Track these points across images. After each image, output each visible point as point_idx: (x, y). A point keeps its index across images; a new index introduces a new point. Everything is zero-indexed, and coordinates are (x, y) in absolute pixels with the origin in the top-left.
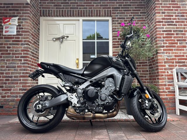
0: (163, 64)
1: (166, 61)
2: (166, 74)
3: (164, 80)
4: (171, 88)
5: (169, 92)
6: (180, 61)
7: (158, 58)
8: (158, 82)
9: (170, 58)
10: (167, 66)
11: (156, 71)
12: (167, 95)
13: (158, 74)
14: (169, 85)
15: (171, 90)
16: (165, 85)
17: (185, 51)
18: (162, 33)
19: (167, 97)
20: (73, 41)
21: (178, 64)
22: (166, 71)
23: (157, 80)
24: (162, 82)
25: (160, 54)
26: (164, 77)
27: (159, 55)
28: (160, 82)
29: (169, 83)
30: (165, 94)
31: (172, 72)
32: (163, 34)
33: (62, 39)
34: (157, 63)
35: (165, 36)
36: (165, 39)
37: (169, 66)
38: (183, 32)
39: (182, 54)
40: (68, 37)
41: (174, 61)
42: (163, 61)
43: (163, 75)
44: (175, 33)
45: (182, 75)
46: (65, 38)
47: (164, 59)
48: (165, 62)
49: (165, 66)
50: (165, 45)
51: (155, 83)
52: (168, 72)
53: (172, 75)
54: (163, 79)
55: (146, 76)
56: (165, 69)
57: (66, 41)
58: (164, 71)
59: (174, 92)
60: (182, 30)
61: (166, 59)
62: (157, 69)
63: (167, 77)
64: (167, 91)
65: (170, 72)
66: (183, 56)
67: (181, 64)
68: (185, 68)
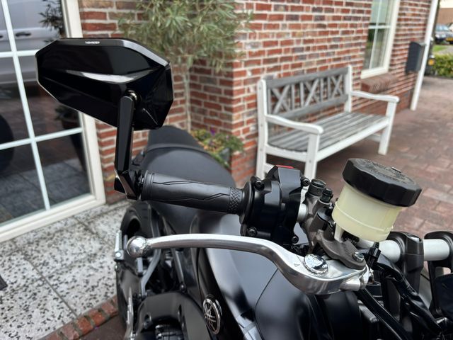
0: (243, 69)
1: (248, 59)
2: (246, 94)
3: (241, 113)
4: (252, 127)
5: (247, 137)
6: (270, 57)
8: (230, 118)
9: (255, 50)
10: (249, 75)
11: (223, 88)
14: (248, 122)
15: (250, 133)
16: (242, 124)
17: (280, 30)
21: (266, 66)
22: (246, 87)
24: (238, 117)
25: (237, 41)
26: (241, 103)
27: (236, 43)
28: (234, 118)
29: (248, 116)
31: (255, 88)
37: (254, 72)
39: (275, 39)
41: (262, 58)
42: (243, 60)
43: (239, 100)
45: (272, 93)
47: (244, 55)
48: (247, 64)
49: (244, 73)
50: (249, 12)
52: (249, 90)
53: (255, 97)
54: (241, 108)
55: (183, 93)
56: (246, 82)
58: (242, 87)
59: (257, 135)
61: (249, 53)
62: (231, 84)
63: (246, 103)
64: (244, 136)
65: (251, 86)
66: (276, 43)
67: (271, 65)
68: (275, 74)
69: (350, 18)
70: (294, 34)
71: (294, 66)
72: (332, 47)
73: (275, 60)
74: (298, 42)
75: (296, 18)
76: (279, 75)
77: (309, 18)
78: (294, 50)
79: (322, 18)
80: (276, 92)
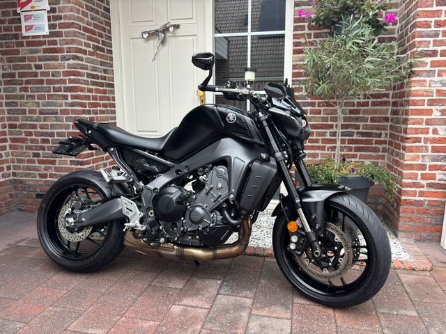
0: (426, 107)
1: (435, 97)
2: (431, 135)
3: (420, 154)
4: (439, 175)
5: (430, 185)
7: (413, 89)
8: (402, 157)
10: (436, 115)
11: (403, 127)
12: (422, 194)
14: (432, 168)
15: (436, 181)
16: (422, 167)
18: (435, 8)
19: (422, 199)
22: (431, 128)
24: (414, 158)
25: (418, 78)
26: (422, 144)
27: (415, 81)
28: (406, 158)
29: (433, 161)
30: (418, 190)
32: (437, 13)
33: (163, 35)
34: (408, 103)
35: (443, 18)
36: (442, 29)
37: (443, 112)
40: (176, 27)
42: (427, 98)
43: (418, 140)
46: (171, 29)
47: (429, 93)
48: (432, 102)
49: (429, 112)
50: (439, 49)
51: (398, 158)
52: (435, 131)
54: (419, 149)
55: (381, 133)
56: (428, 122)
57: (173, 39)
58: (424, 126)
61: (438, 91)
62: (405, 121)
63: (430, 146)
64: (424, 182)
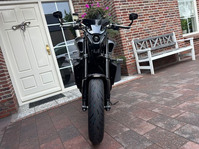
0: (125, 38)
1: (126, 35)
2: (128, 45)
3: (127, 51)
4: (132, 55)
5: (131, 59)
6: (135, 33)
7: (121, 33)
8: (123, 53)
9: (128, 32)
10: (127, 39)
11: (120, 45)
12: (130, 62)
13: (122, 47)
14: (131, 54)
15: (132, 57)
16: (128, 54)
17: (137, 25)
18: (120, 11)
19: (131, 63)
20: (37, 27)
21: (134, 36)
22: (127, 43)
23: (122, 52)
24: (126, 52)
25: (121, 30)
26: (127, 48)
28: (125, 53)
29: (130, 52)
30: (129, 61)
31: (131, 43)
32: (120, 13)
33: (24, 27)
34: (121, 37)
35: (122, 14)
36: (123, 17)
37: (129, 38)
38: (134, 10)
39: (135, 28)
40: (29, 23)
41: (131, 34)
42: (124, 35)
43: (126, 47)
44: (128, 11)
45: (138, 44)
47: (124, 34)
48: (126, 36)
50: (123, 22)
51: (120, 55)
52: (128, 44)
53: (131, 46)
54: (126, 50)
56: (127, 42)
57: (28, 28)
58: (126, 43)
59: (135, 58)
60: (132, 7)
61: (126, 33)
62: (121, 43)
63: (128, 48)
64: (130, 58)
65: (129, 43)
66: (136, 29)
67: (136, 36)
68: (138, 38)
69: (169, 17)
70: (143, 26)
71: (145, 35)
72: (162, 27)
73: (137, 34)
74: (145, 27)
75: (143, 21)
76: (140, 39)
77: (148, 20)
78: (144, 30)
79: (155, 19)
80: (140, 44)
